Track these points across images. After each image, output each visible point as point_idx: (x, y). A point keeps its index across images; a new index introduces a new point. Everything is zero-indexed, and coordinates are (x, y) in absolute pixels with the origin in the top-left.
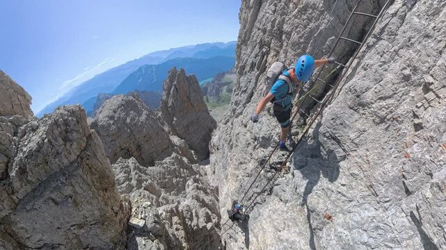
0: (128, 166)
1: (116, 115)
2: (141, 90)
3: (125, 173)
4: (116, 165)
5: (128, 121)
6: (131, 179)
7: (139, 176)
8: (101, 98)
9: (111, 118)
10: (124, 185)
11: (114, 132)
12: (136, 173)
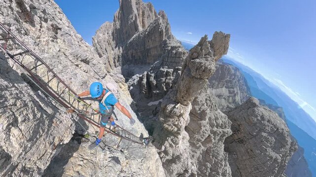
0: (226, 127)
1: (266, 123)
2: (304, 155)
3: (222, 124)
4: (227, 119)
5: (264, 134)
6: (217, 128)
7: (218, 134)
8: (278, 109)
9: (263, 118)
10: (215, 122)
11: (251, 120)
12: (220, 132)
